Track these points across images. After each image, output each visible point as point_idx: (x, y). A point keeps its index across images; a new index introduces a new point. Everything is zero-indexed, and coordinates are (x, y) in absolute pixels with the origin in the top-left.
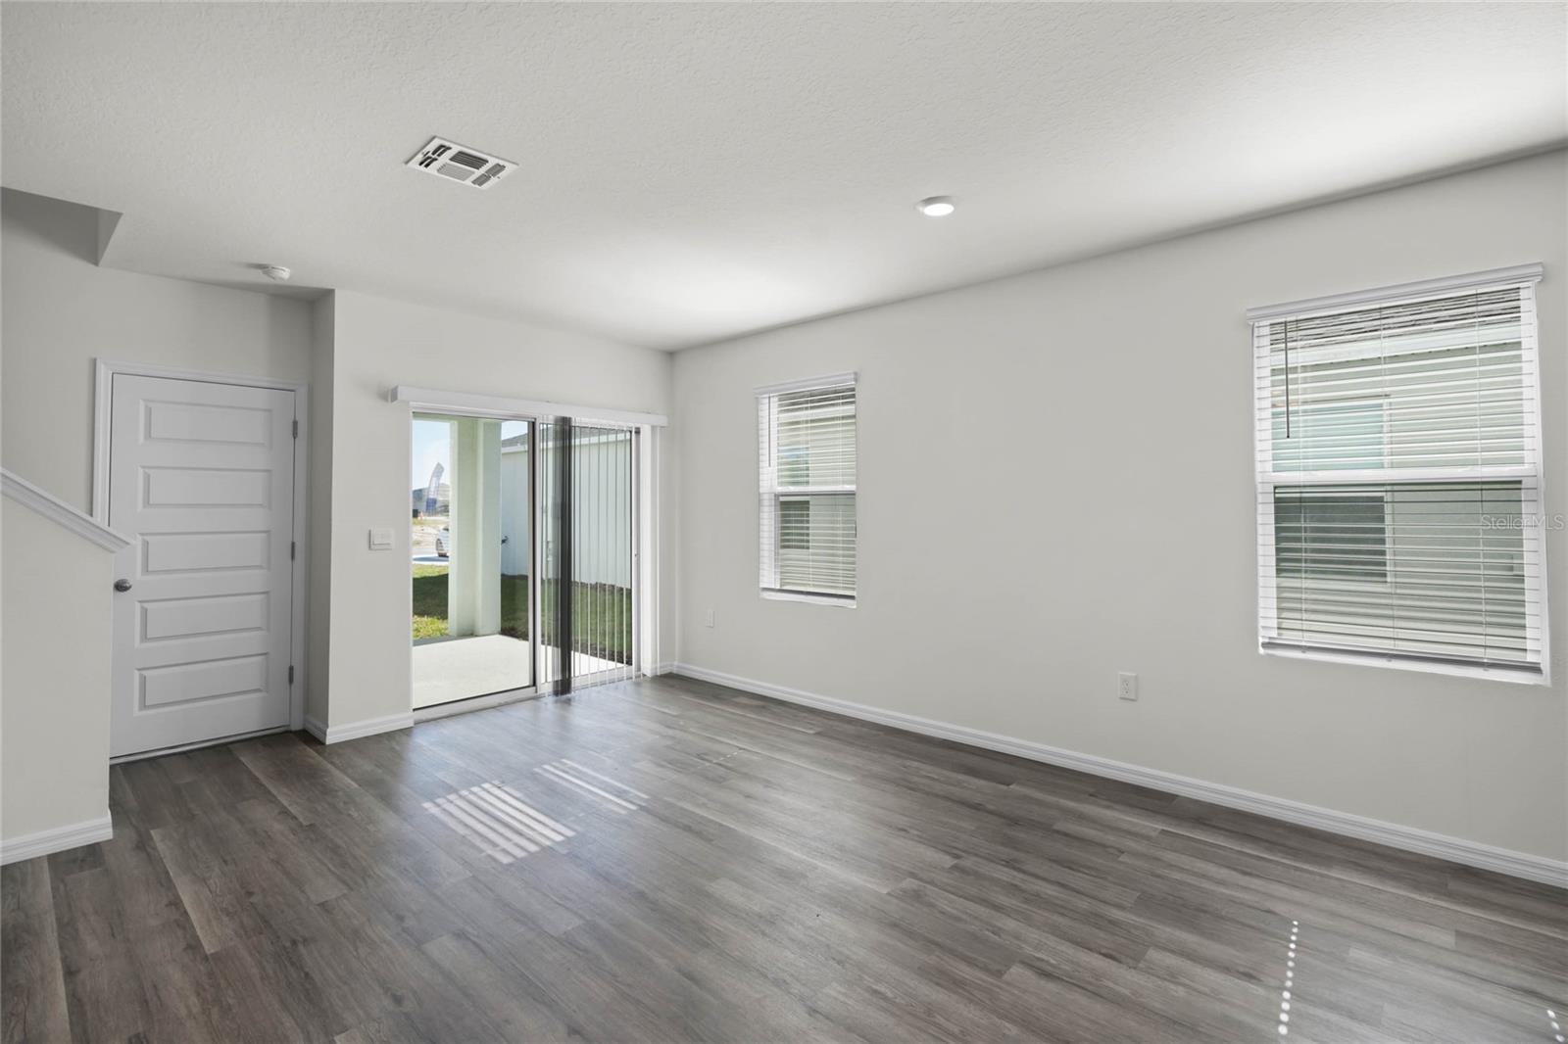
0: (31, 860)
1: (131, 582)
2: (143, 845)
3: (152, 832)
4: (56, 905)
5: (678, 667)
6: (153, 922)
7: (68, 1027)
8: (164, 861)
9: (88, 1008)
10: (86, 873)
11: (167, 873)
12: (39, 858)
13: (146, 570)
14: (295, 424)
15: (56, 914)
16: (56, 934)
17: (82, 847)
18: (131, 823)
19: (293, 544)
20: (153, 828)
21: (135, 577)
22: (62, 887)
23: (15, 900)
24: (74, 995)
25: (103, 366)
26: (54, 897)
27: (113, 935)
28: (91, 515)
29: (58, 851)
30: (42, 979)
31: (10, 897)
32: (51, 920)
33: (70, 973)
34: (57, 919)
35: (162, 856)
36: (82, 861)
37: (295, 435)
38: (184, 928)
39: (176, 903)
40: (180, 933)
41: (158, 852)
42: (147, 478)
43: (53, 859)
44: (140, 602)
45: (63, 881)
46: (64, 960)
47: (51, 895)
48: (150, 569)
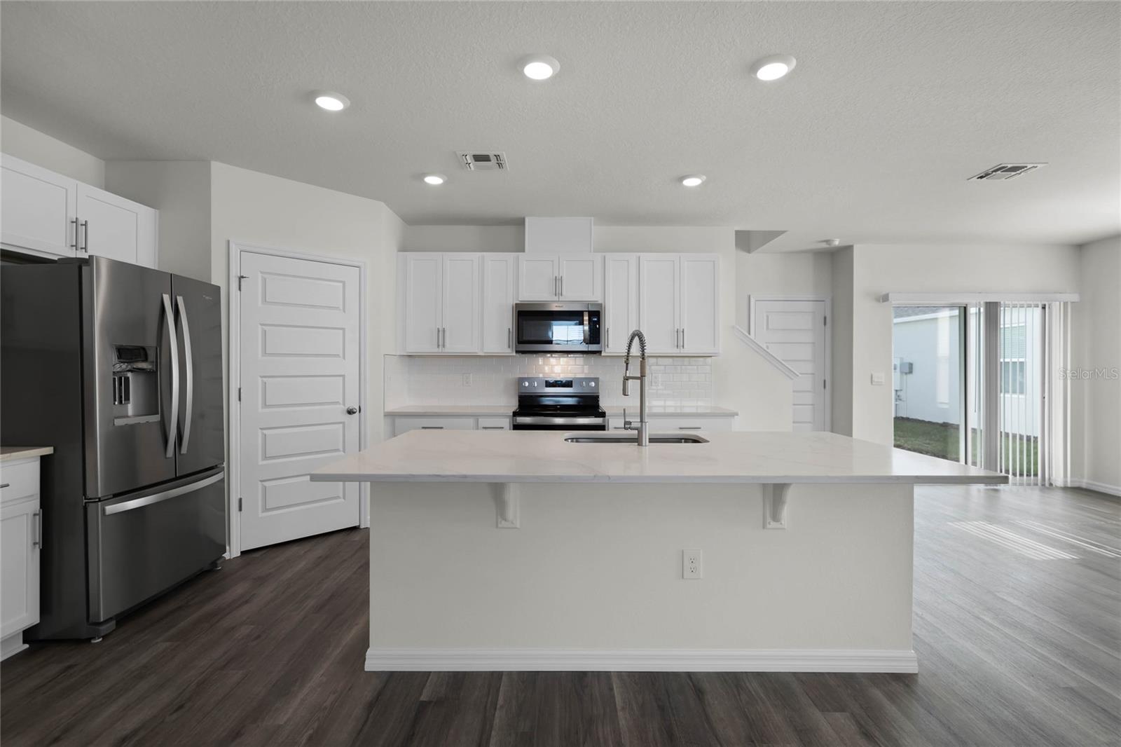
5: (1087, 483)
14: (825, 318)
19: (825, 381)
37: (825, 324)
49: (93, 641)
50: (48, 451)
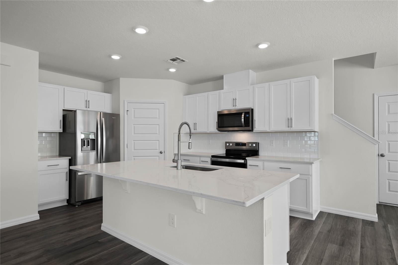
0: (358, 219)
1: (385, 154)
2: (385, 227)
3: (388, 225)
4: (362, 231)
6: (384, 247)
7: (359, 258)
8: (390, 234)
9: (364, 257)
10: (369, 227)
11: (390, 237)
12: (360, 219)
13: (389, 151)
15: (361, 233)
16: (360, 237)
17: (370, 221)
18: (383, 220)
20: (389, 224)
21: (386, 153)
22: (364, 227)
23: (354, 226)
24: (362, 252)
25: (376, 95)
26: (362, 229)
27: (373, 244)
28: (374, 137)
29: (365, 219)
30: (356, 245)
31: (353, 225)
32: (360, 233)
33: (362, 247)
34: (361, 234)
35: (390, 232)
36: (369, 224)
38: (392, 253)
39: (391, 246)
40: (390, 253)
41: (389, 231)
42: (389, 125)
43: (363, 220)
44: (388, 160)
45: (364, 226)
46: (361, 244)
47: (361, 228)
48: (390, 151)
49: (76, 206)
50: (70, 158)
